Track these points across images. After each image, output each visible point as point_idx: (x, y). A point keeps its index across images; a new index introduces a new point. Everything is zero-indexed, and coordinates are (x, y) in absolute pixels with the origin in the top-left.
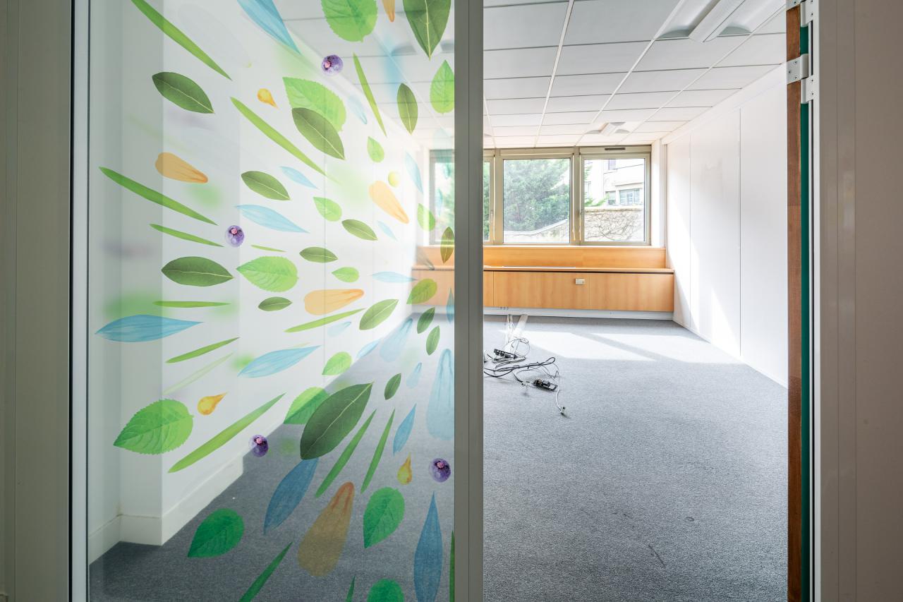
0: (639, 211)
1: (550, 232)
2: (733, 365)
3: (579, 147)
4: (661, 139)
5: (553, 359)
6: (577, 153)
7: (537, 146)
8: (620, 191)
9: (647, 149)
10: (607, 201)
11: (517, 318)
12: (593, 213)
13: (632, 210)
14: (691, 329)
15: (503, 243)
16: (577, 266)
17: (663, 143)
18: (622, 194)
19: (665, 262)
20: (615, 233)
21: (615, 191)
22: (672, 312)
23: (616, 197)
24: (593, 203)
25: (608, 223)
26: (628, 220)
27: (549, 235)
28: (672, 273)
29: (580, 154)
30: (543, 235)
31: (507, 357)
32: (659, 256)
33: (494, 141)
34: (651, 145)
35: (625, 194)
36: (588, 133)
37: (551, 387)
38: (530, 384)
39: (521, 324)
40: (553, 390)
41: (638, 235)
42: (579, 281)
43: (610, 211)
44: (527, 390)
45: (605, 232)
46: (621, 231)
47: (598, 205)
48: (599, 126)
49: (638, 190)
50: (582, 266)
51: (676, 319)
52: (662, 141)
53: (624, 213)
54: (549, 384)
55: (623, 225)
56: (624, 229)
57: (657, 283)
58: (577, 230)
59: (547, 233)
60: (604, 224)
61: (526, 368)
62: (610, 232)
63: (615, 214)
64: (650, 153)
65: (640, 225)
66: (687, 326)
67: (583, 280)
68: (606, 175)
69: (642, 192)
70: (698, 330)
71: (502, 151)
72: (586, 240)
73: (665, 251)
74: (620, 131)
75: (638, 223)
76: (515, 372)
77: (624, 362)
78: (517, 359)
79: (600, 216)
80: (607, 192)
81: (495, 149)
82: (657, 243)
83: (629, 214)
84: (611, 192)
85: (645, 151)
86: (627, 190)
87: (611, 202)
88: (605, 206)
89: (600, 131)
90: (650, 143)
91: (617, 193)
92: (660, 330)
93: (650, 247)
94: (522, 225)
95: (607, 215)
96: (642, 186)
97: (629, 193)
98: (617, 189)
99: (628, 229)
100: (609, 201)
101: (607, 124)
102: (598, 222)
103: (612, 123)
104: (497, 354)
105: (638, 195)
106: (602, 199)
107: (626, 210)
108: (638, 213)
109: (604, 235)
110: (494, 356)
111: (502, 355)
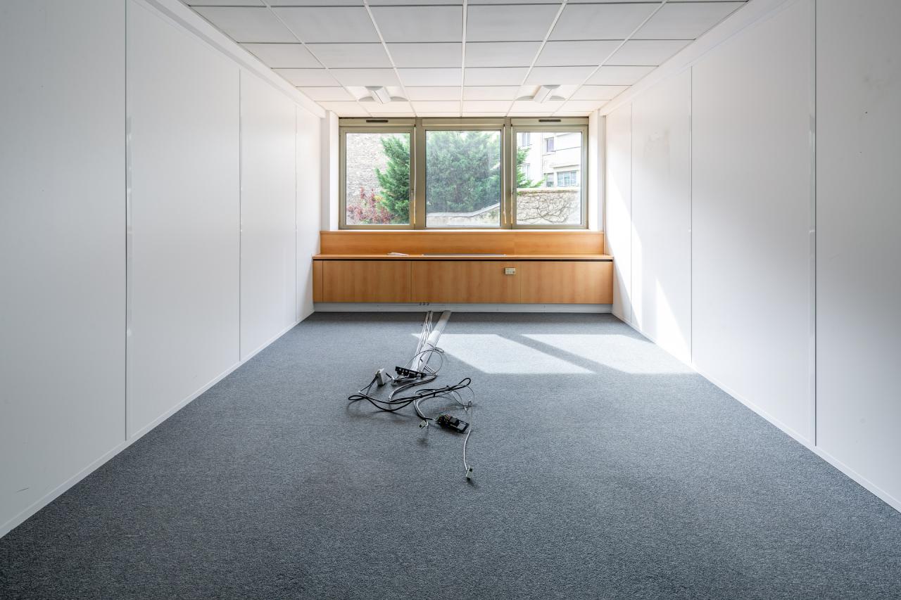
0: (576, 192)
1: (489, 214)
2: (684, 376)
3: (511, 118)
4: (599, 110)
5: (468, 381)
6: (508, 124)
7: (464, 115)
8: (558, 173)
9: (583, 122)
10: (545, 183)
11: (437, 317)
12: (531, 195)
13: (569, 191)
14: (633, 325)
15: (425, 227)
16: (507, 254)
17: (602, 114)
18: (560, 176)
19: (603, 249)
20: (552, 215)
21: (552, 174)
22: (611, 303)
23: (555, 178)
24: (532, 184)
25: (545, 205)
26: (565, 201)
27: (487, 217)
28: (611, 261)
29: (512, 125)
30: (482, 217)
31: (412, 376)
32: (598, 240)
33: (411, 106)
34: (588, 117)
35: (563, 176)
36: (519, 99)
37: (461, 427)
38: (434, 422)
39: (441, 324)
40: (462, 432)
41: (574, 218)
42: (509, 271)
43: (548, 192)
44: (427, 433)
45: (543, 214)
46: (558, 213)
47: (536, 186)
48: (530, 90)
49: (574, 172)
50: (513, 253)
51: (616, 312)
52: (601, 111)
53: (561, 195)
54: (458, 422)
55: (560, 207)
56: (561, 210)
57: (596, 271)
58: (508, 212)
59: (485, 215)
60: (542, 205)
61: (432, 395)
62: (547, 214)
63: (552, 196)
64: (588, 125)
65: (576, 207)
66: (628, 321)
67: (514, 269)
68: (545, 157)
69: (578, 175)
70: (640, 327)
71: (423, 120)
72: (519, 223)
73: (603, 235)
74: (554, 98)
75: (575, 205)
76: (416, 403)
77: (557, 376)
78: (425, 379)
79: (538, 198)
80: (545, 174)
81: (416, 118)
82: (594, 227)
83: (566, 196)
84: (549, 174)
85: (582, 124)
86: (565, 172)
87: (550, 184)
88: (543, 187)
89: (532, 97)
90: (587, 115)
91: (555, 175)
92: (599, 327)
93: (587, 230)
94: (461, 205)
95: (545, 196)
96: (579, 168)
97: (567, 175)
98: (555, 171)
99: (566, 209)
100: (548, 183)
101: (540, 87)
102: (536, 204)
103: (544, 86)
104: (399, 373)
105: (575, 178)
106: (540, 180)
107: (564, 191)
108: (575, 194)
109: (542, 217)
110: (395, 376)
111: (405, 374)
